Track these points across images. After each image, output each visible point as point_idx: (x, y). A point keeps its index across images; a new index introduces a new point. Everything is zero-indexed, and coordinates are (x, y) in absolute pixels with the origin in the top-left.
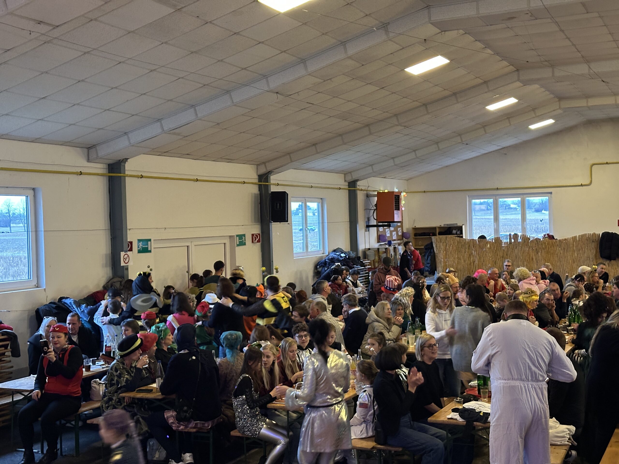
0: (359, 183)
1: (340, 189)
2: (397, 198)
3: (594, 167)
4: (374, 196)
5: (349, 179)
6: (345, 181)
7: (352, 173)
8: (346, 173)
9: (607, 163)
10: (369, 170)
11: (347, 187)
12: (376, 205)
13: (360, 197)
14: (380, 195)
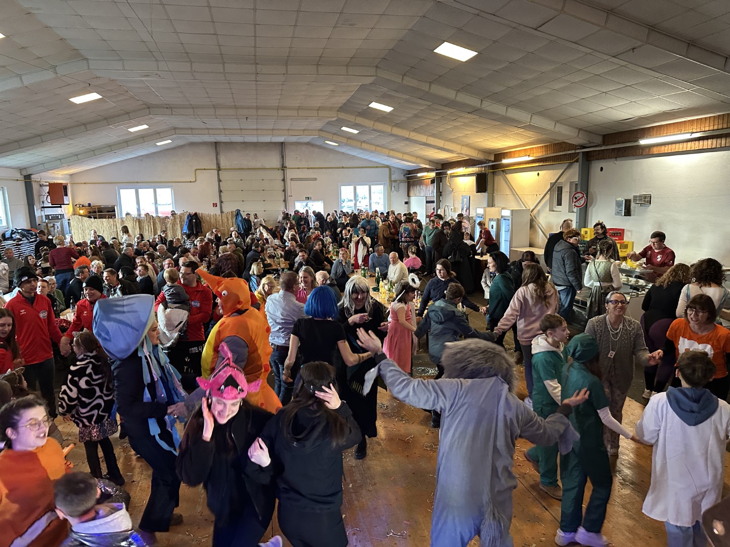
0: (32, 176)
1: (17, 180)
2: (65, 188)
3: (197, 171)
4: (46, 186)
5: (25, 173)
6: (21, 174)
7: (27, 169)
8: (21, 170)
9: (204, 169)
10: (41, 167)
11: (23, 179)
12: (48, 193)
13: (35, 187)
14: (51, 185)
